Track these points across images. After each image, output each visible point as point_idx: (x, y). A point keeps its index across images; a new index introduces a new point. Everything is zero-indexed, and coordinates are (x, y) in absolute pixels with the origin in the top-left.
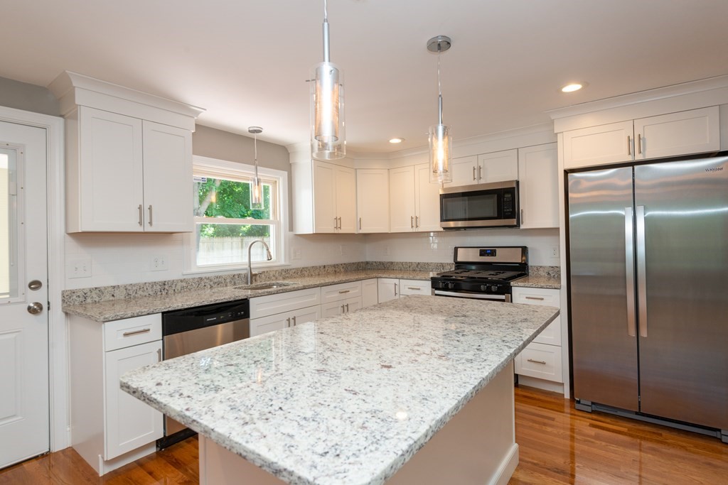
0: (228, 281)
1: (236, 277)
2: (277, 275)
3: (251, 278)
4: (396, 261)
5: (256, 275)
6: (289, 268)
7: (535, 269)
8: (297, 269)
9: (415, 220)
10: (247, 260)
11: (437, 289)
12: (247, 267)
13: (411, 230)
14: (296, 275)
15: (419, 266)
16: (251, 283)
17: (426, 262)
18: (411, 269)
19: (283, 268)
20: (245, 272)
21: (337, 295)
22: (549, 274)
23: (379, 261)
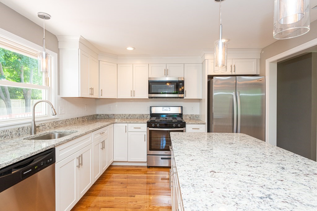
0: (14, 133)
1: (21, 129)
2: (50, 126)
3: (35, 129)
4: (116, 113)
5: (38, 127)
6: (57, 120)
7: (185, 116)
8: (63, 121)
9: (133, 92)
10: (32, 115)
11: (150, 127)
12: (31, 120)
13: (131, 98)
14: (62, 125)
15: (130, 116)
16: (35, 133)
17: (134, 113)
18: (125, 117)
19: (55, 120)
20: (30, 124)
21: (99, 135)
22: (190, 118)
23: (105, 114)
